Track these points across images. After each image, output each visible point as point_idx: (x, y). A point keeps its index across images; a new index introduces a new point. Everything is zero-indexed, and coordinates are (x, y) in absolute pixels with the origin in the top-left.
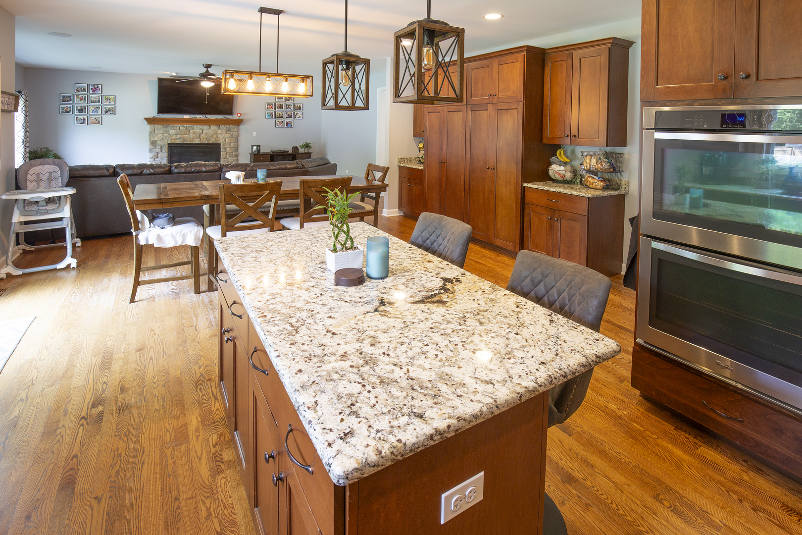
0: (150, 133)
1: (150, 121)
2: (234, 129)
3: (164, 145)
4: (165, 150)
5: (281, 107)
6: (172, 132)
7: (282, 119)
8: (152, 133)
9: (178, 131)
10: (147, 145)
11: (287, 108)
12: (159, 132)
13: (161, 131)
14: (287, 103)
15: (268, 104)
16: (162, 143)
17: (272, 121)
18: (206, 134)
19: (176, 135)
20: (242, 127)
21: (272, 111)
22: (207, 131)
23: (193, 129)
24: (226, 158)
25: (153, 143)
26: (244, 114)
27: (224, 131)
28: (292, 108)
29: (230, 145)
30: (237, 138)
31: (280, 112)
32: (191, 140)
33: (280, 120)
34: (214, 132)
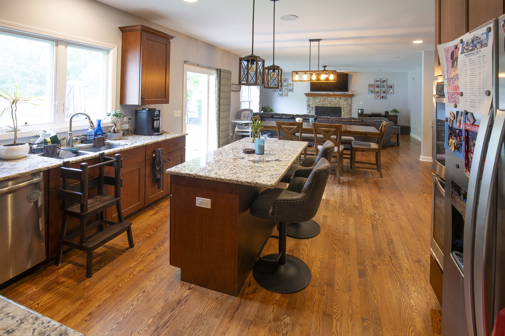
0: (307, 101)
1: (307, 95)
2: (349, 100)
3: (314, 107)
4: (314, 109)
5: (378, 87)
6: (317, 100)
7: (379, 94)
8: (308, 101)
9: (320, 100)
10: (306, 107)
11: (382, 87)
12: (311, 101)
13: (312, 100)
14: (382, 84)
15: (370, 85)
16: (313, 106)
17: (373, 95)
18: (334, 102)
19: (319, 102)
20: (353, 98)
21: (372, 89)
22: (334, 101)
23: (327, 99)
24: (344, 115)
25: (309, 106)
26: (355, 91)
27: (344, 101)
28: (386, 87)
29: (347, 108)
30: (351, 105)
31: (378, 89)
32: (326, 105)
33: (378, 94)
34: (338, 101)
